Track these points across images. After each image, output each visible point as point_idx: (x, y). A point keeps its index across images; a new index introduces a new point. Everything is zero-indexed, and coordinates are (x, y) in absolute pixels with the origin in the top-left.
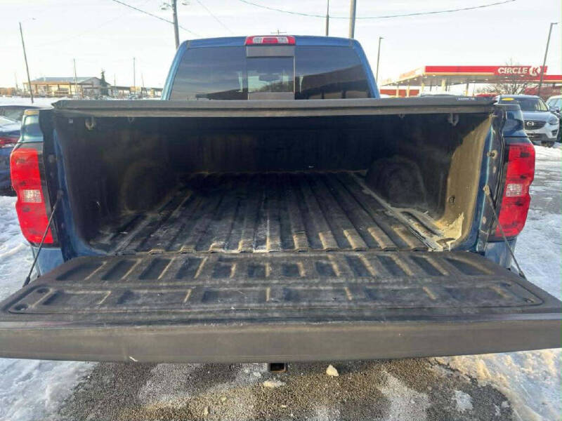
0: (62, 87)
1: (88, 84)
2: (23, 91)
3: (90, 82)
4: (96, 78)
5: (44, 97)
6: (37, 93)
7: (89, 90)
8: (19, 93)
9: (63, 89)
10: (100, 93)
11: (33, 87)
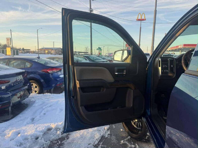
0: (49, 51)
1: (58, 50)
2: (37, 52)
3: (58, 49)
4: (60, 48)
5: (43, 54)
6: (41, 52)
7: (58, 52)
8: (35, 52)
9: (49, 52)
10: (61, 53)
11: (40, 51)
